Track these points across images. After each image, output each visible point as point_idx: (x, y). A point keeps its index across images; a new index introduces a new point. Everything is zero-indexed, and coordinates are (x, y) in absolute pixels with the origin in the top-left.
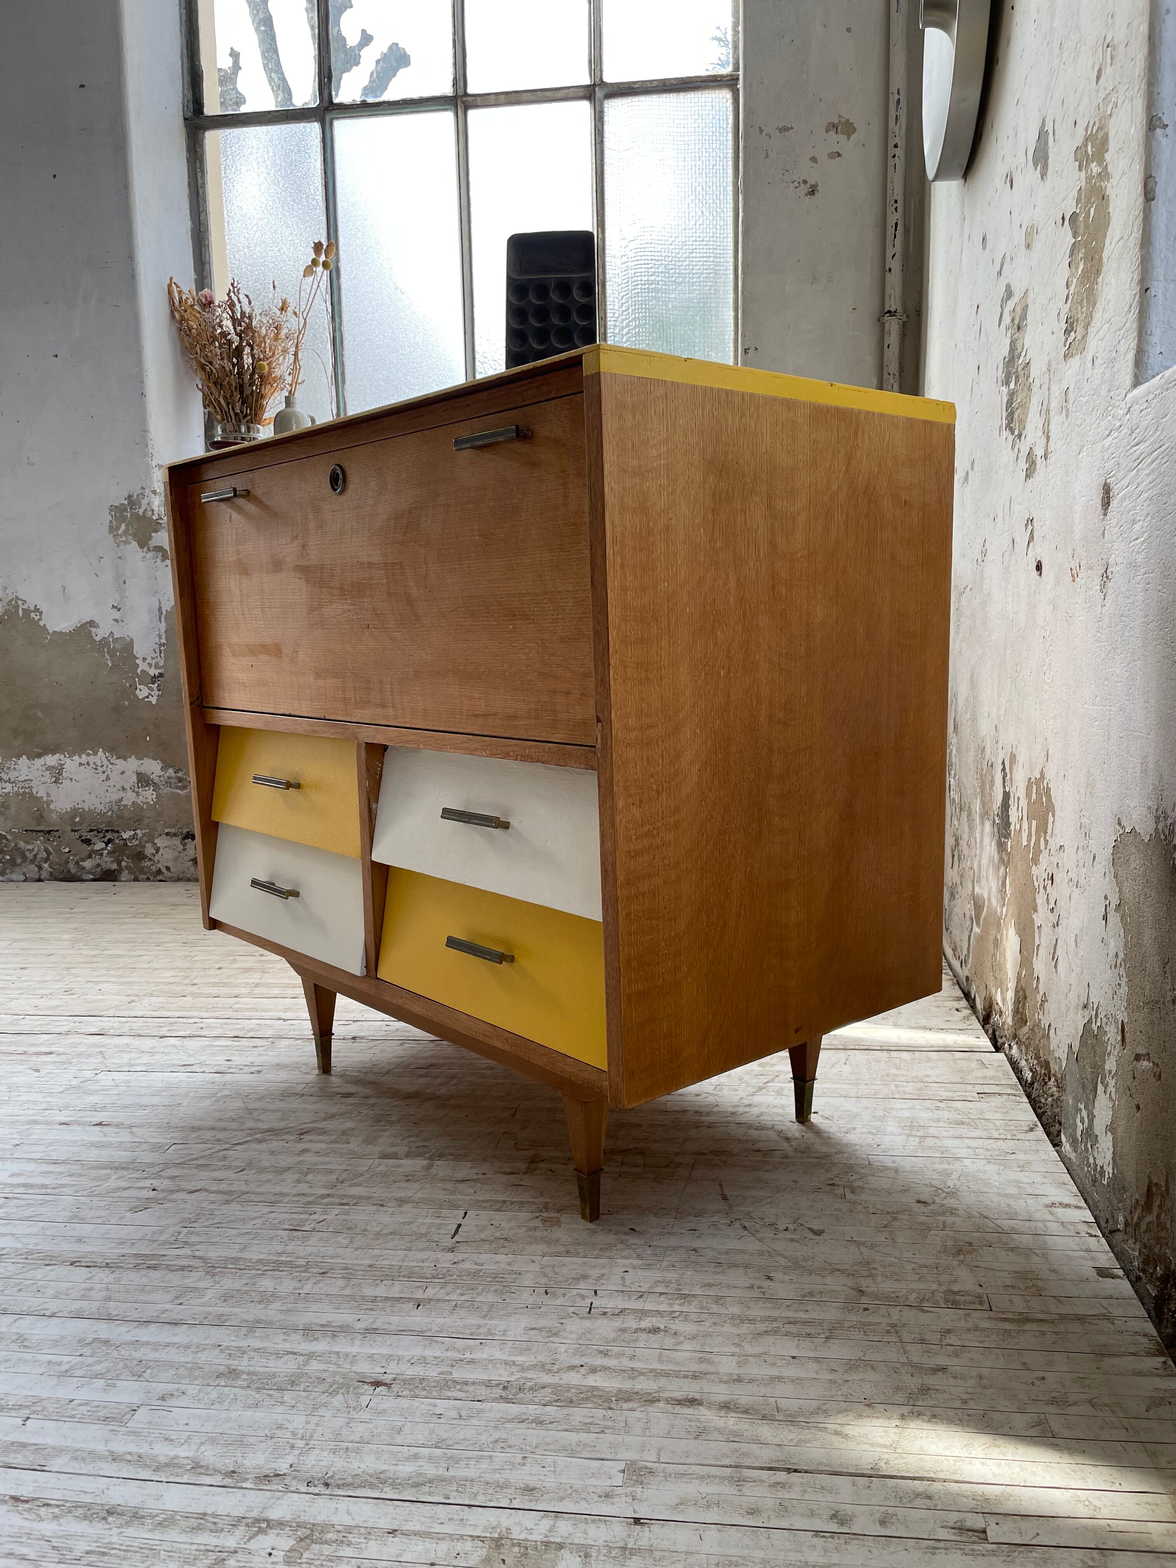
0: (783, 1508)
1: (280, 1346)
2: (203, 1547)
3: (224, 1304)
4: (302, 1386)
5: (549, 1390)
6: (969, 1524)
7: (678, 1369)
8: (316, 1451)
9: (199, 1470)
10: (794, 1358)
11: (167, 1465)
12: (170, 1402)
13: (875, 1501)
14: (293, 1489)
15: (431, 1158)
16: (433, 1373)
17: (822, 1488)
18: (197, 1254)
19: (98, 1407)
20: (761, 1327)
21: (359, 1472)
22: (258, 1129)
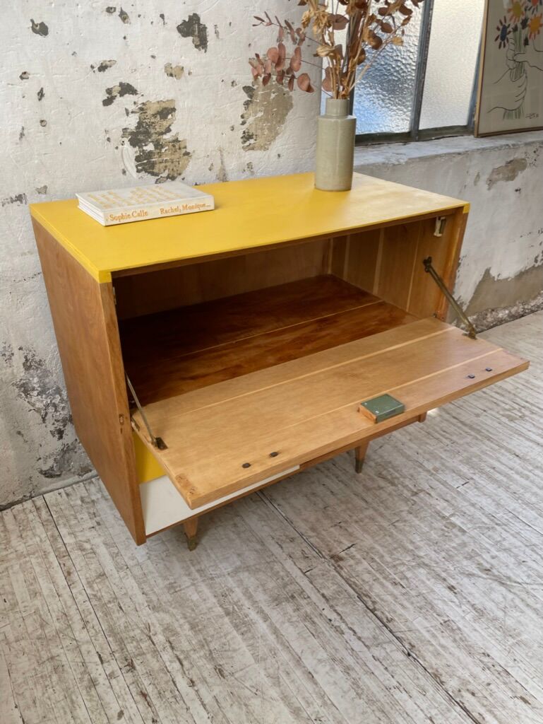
22: (506, 588)
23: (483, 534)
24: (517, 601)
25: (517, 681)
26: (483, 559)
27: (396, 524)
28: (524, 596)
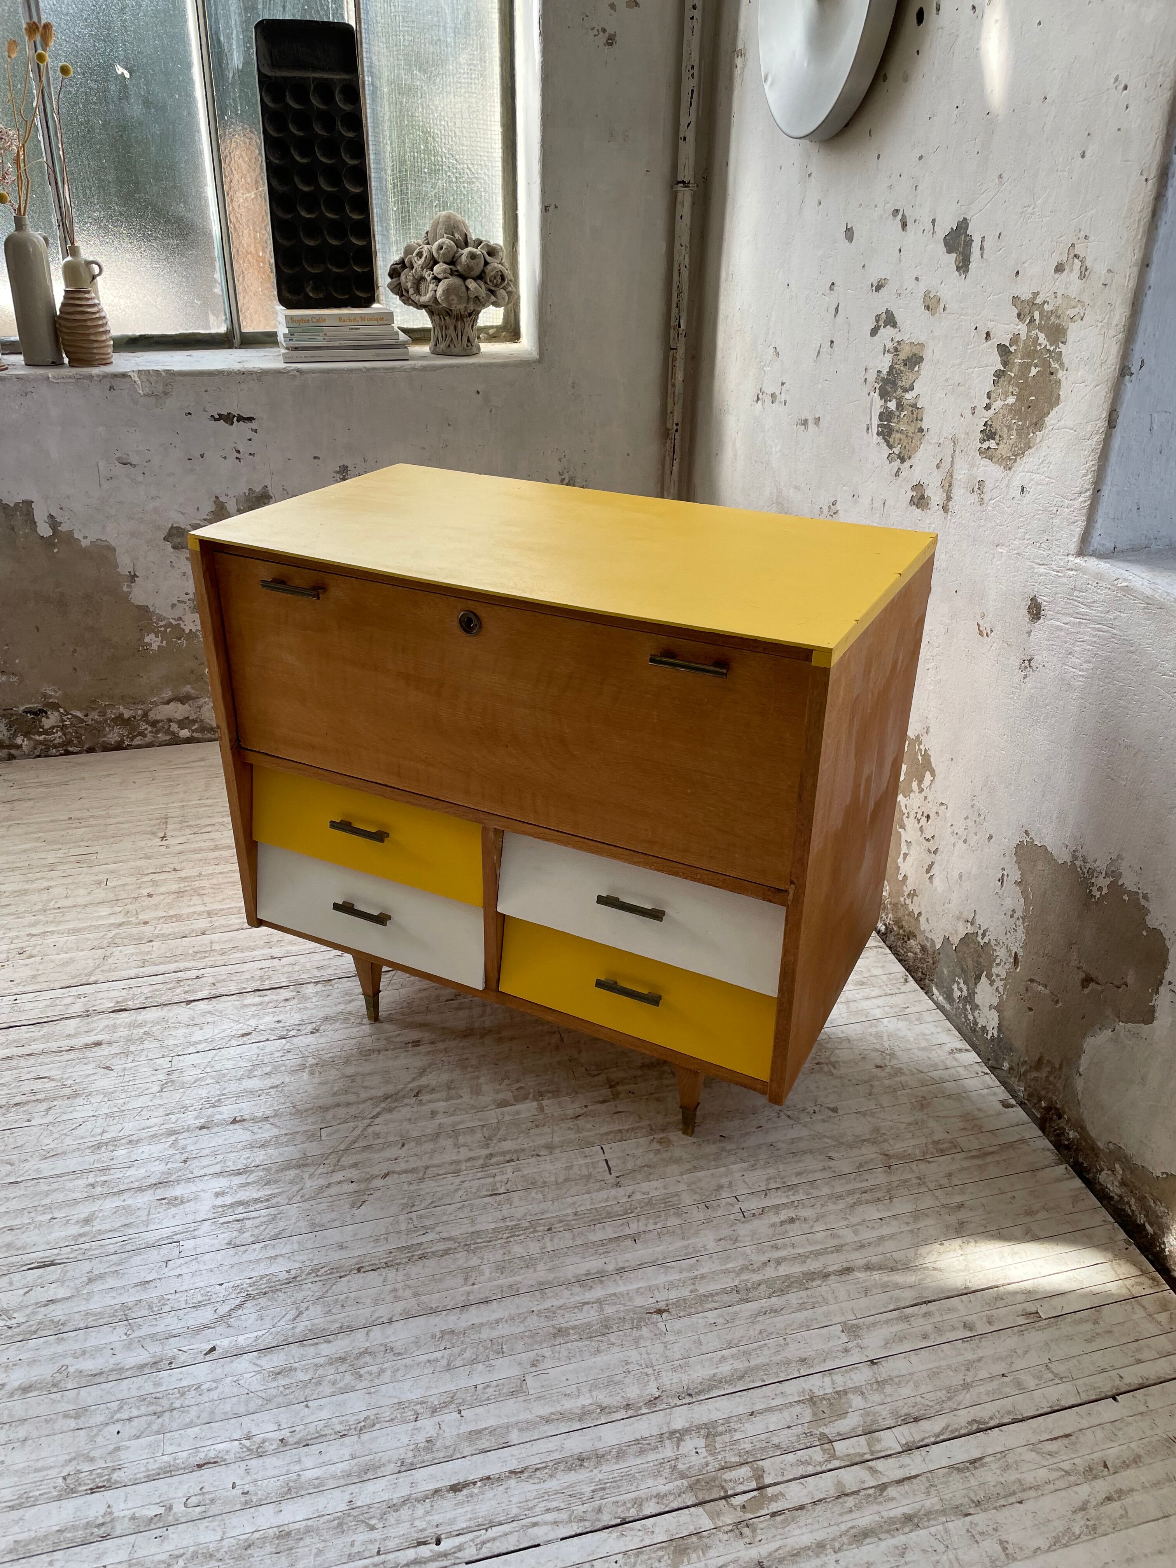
0: (938, 1330)
1: (572, 1300)
2: (656, 1463)
3: (504, 1275)
4: (615, 1327)
5: (763, 1286)
6: (1029, 1310)
7: (823, 1247)
8: (664, 1373)
9: (607, 1411)
10: (881, 1219)
11: (584, 1414)
12: (541, 1366)
13: (978, 1310)
14: (673, 1404)
15: (535, 1099)
16: (685, 1292)
17: (949, 1309)
18: (445, 1235)
19: (498, 1386)
20: (850, 1200)
21: (700, 1380)
22: (377, 1097)
23: (483, 1126)
24: (351, 1098)
25: (268, 1040)
26: (438, 1100)
27: (557, 1036)
28: (353, 1110)
